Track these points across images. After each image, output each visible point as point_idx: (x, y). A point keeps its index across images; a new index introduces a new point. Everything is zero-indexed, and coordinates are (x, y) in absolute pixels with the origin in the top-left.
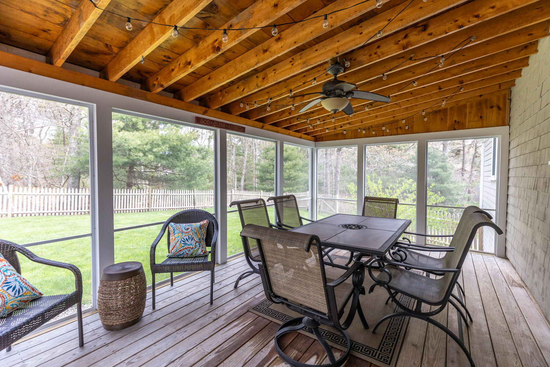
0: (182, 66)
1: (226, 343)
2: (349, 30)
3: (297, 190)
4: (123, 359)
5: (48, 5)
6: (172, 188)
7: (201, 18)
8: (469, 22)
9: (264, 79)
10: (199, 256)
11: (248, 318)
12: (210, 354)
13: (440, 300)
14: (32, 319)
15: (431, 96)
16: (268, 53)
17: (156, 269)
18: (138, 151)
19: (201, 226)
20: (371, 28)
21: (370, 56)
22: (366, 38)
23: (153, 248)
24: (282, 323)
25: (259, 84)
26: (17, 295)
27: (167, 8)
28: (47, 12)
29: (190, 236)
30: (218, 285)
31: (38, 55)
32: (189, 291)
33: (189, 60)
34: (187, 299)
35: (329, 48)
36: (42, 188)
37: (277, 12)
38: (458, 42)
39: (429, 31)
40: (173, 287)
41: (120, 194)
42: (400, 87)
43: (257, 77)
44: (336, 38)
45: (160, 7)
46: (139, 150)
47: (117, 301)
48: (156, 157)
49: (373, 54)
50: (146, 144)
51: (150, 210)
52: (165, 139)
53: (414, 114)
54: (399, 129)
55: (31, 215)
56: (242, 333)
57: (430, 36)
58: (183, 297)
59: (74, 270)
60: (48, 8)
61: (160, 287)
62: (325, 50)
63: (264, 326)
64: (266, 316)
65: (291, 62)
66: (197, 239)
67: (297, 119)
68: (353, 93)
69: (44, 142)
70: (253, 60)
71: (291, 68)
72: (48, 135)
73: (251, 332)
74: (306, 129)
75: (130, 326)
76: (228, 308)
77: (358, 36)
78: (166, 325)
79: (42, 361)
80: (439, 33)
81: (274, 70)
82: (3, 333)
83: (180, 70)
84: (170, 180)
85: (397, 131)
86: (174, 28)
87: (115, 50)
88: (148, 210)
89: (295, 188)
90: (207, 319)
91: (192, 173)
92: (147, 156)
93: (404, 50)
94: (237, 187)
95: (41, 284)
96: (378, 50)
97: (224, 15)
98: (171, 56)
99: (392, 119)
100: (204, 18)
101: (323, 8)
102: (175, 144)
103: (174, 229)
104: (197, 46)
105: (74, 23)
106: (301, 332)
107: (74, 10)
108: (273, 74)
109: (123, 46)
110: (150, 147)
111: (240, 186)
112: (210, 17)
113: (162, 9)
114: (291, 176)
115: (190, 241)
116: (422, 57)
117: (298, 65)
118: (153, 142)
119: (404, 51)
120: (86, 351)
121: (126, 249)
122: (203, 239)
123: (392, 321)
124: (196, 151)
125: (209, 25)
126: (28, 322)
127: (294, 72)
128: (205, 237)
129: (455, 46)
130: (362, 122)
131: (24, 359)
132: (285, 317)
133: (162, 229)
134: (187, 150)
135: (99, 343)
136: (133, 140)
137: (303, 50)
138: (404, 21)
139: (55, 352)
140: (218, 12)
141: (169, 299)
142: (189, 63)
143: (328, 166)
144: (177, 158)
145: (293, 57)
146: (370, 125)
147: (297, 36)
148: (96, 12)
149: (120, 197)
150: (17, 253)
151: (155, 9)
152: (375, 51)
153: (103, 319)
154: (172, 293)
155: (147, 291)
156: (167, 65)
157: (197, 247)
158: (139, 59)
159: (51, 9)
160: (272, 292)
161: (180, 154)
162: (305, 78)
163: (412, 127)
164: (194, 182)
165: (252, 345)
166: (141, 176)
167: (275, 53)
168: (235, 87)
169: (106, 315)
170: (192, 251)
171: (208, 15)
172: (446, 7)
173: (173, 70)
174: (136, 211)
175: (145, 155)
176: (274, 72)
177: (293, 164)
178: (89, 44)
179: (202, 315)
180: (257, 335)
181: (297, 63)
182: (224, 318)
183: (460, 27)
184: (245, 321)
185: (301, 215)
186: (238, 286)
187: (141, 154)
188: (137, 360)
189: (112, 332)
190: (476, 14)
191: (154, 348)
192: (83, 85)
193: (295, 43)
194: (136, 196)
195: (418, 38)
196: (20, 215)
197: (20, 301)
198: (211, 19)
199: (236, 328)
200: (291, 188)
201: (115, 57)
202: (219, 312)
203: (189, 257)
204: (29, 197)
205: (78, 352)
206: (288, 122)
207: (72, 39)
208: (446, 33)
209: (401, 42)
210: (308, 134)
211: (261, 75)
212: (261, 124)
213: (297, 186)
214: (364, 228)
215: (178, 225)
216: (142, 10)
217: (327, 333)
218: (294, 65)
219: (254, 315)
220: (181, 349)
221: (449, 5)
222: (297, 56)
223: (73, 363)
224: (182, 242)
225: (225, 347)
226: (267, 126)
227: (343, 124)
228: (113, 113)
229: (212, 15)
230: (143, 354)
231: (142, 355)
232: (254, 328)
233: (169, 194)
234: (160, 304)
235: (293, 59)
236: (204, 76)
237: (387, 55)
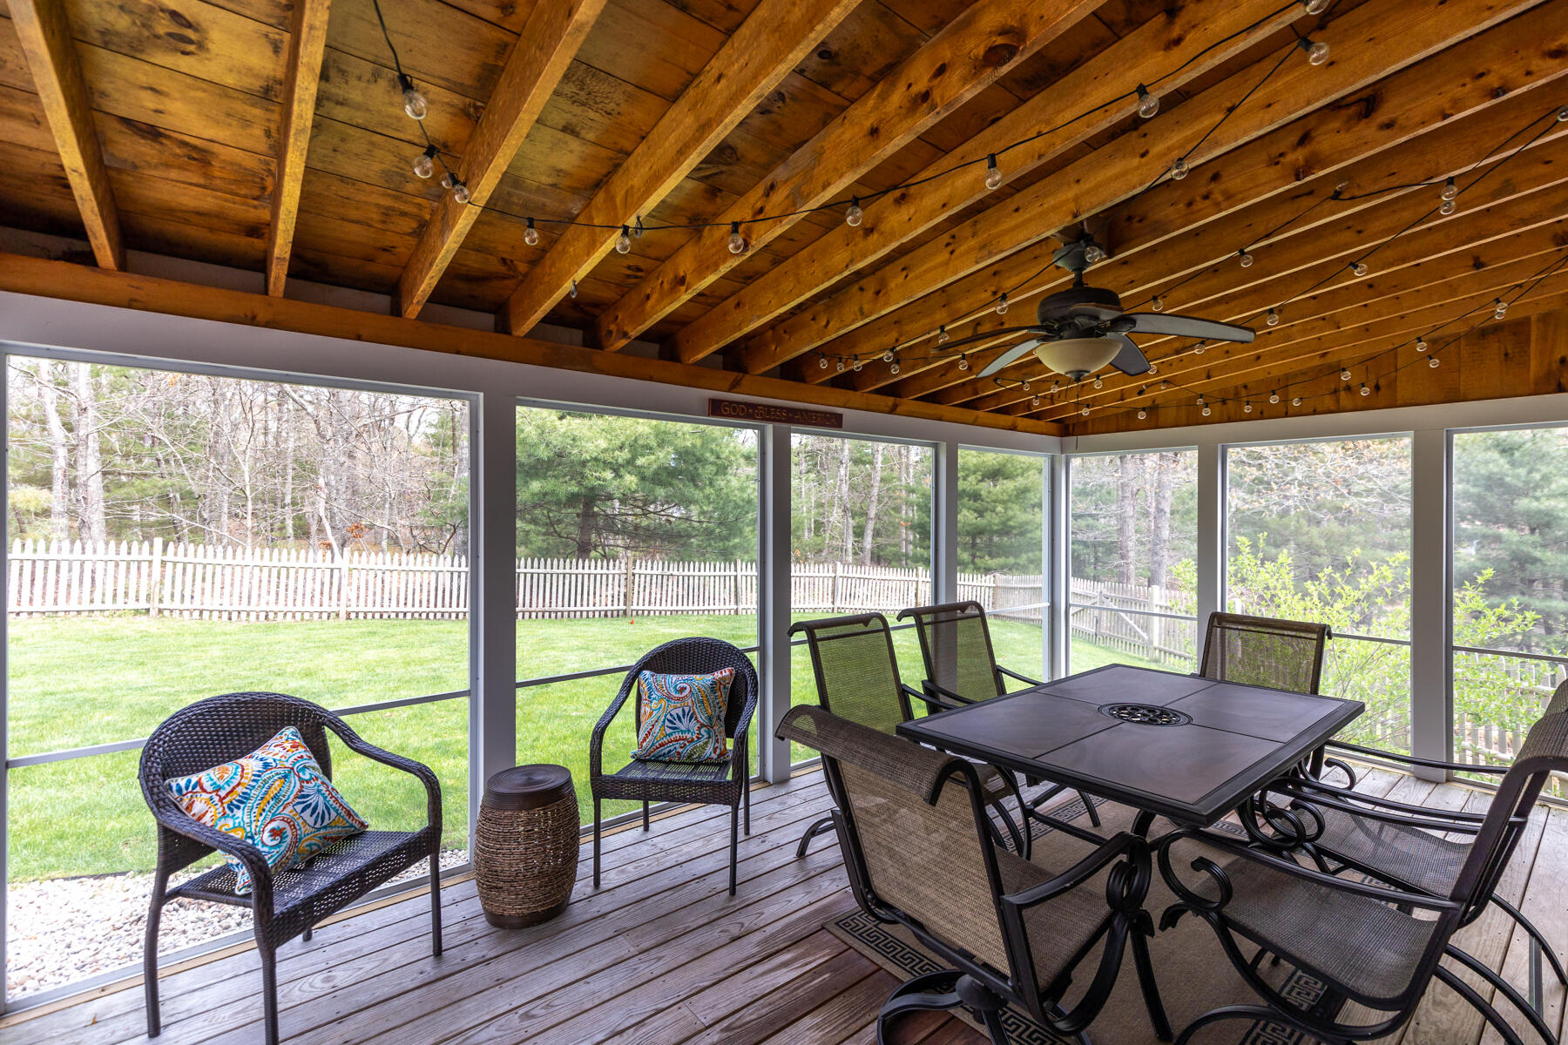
0: (666, 286)
1: (751, 1009)
2: (1108, 148)
3: (1032, 566)
4: (515, 1004)
5: (388, 202)
6: (684, 557)
7: (698, 179)
8: (1529, 73)
9: (878, 293)
10: (708, 763)
11: (819, 948)
12: (708, 1031)
13: (1397, 993)
14: (340, 883)
15: (1452, 289)
16: (875, 236)
17: (604, 787)
18: (601, 465)
19: (714, 683)
20: (1175, 138)
21: (1190, 204)
22: (1159, 167)
23: (599, 734)
24: (907, 978)
25: (866, 307)
26: (318, 826)
27: (621, 171)
28: (387, 215)
29: (687, 709)
30: (757, 841)
31: (376, 295)
32: (685, 849)
33: (682, 274)
34: (677, 871)
35: (1052, 202)
36: (404, 555)
37: (877, 149)
38: (1508, 129)
39: (1382, 116)
40: (649, 835)
41: (561, 571)
42: (1321, 276)
43: (861, 289)
44: (1071, 171)
45: (604, 171)
46: (604, 462)
47: (512, 859)
48: (643, 478)
49: (1198, 199)
50: (621, 448)
51: (629, 613)
52: (665, 432)
53: (1398, 342)
54: (1343, 393)
55: (381, 616)
56: (797, 988)
57: (1386, 133)
58: (668, 865)
59: (427, 777)
60: (388, 208)
61: (620, 829)
62: (1041, 209)
63: (858, 977)
64: (867, 952)
65: (948, 245)
66: (702, 718)
67: (995, 380)
68: (1134, 322)
69: (417, 441)
70: (840, 257)
71: (946, 263)
72: (423, 425)
73: (820, 989)
74: (1028, 405)
75: (540, 923)
76: (773, 910)
77: (1136, 161)
78: (618, 933)
79: (361, 975)
80: (1418, 119)
81: (903, 269)
82: (289, 905)
83: (662, 296)
84: (679, 535)
85: (1338, 401)
86: (620, 231)
87: (522, 267)
88: (625, 611)
89: (1023, 559)
90: (714, 935)
91: (731, 518)
92: (621, 477)
93: (1298, 180)
94: (855, 554)
95: (382, 790)
96: (1213, 185)
97: (753, 163)
98: (643, 266)
99: (1317, 362)
100: (707, 177)
101: (1017, 107)
102: (688, 444)
103: (649, 689)
104: (700, 238)
105: (435, 230)
106: (958, 1013)
107: (435, 204)
108: (900, 279)
109: (537, 257)
110: (629, 456)
111: (862, 549)
112: (721, 172)
113: (609, 175)
114: (1011, 523)
115: (685, 721)
116: (1377, 188)
117: (968, 252)
118: (636, 441)
119: (1299, 183)
120: (446, 970)
121: (561, 717)
122: (718, 718)
123: (1257, 1030)
124: (742, 461)
125: (720, 191)
126: (333, 888)
127: (955, 273)
128: (723, 715)
129: (1495, 143)
130: (1209, 377)
131: (332, 963)
132: (922, 961)
133: (623, 687)
134: (718, 457)
135: (473, 955)
136: (590, 440)
137: (980, 211)
138: (1276, 107)
139: (386, 960)
140: (738, 159)
141: (635, 864)
142: (681, 281)
143: (1128, 494)
144: (693, 479)
145: (954, 231)
146: (1240, 382)
147: (948, 189)
148: (470, 212)
149: (561, 577)
150: (326, 729)
151: (594, 176)
152: (1203, 191)
153: (485, 899)
154: (644, 849)
155: (582, 841)
156: (635, 284)
157: (704, 740)
158: (568, 286)
159: (393, 209)
160: (871, 890)
161: (700, 471)
162: (997, 278)
163: (1392, 384)
164: (737, 540)
165: (817, 1027)
166: (610, 525)
167: (892, 236)
168: (807, 316)
169: (491, 888)
170: (690, 747)
171: (714, 171)
172: (1416, 52)
173: (648, 297)
174: (597, 614)
175: (618, 475)
176: (905, 273)
177: (1016, 489)
178: (468, 263)
179: (706, 920)
180: (836, 1000)
181: (962, 248)
182: (757, 937)
183: (1495, 93)
184: (810, 955)
185: (999, 662)
186: (808, 852)
187: (609, 475)
188: (543, 1012)
189: (501, 932)
190: (1554, 46)
191: (583, 988)
192: (458, 352)
193: (944, 205)
194: (598, 577)
195: (1346, 139)
196: (361, 616)
197: (325, 838)
198: (723, 177)
199: (785, 970)
200: (1011, 560)
201: (522, 281)
202: (748, 919)
203: (683, 763)
204: (380, 573)
205: (428, 966)
206: (969, 389)
207: (431, 265)
208: (1445, 117)
209: (1290, 158)
210: (1038, 416)
211: (870, 284)
212: (890, 400)
213: (1030, 555)
214: (1183, 719)
215: (660, 677)
216: (565, 182)
217: (1035, 1031)
218: (957, 253)
219: (837, 941)
220: (644, 1003)
221: (1429, 44)
222: (965, 229)
223: (417, 992)
224: (667, 723)
225: (748, 1019)
226: (908, 403)
227: (1146, 385)
228: (518, 408)
229: (724, 168)
230: (559, 1000)
231: (556, 1002)
232: (831, 978)
233: (675, 573)
234: (612, 874)
235: (953, 237)
236: (727, 298)
237: (1242, 201)
